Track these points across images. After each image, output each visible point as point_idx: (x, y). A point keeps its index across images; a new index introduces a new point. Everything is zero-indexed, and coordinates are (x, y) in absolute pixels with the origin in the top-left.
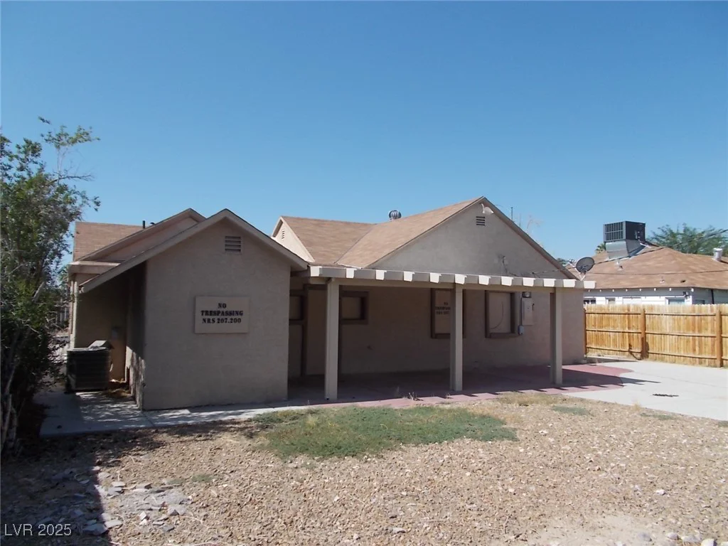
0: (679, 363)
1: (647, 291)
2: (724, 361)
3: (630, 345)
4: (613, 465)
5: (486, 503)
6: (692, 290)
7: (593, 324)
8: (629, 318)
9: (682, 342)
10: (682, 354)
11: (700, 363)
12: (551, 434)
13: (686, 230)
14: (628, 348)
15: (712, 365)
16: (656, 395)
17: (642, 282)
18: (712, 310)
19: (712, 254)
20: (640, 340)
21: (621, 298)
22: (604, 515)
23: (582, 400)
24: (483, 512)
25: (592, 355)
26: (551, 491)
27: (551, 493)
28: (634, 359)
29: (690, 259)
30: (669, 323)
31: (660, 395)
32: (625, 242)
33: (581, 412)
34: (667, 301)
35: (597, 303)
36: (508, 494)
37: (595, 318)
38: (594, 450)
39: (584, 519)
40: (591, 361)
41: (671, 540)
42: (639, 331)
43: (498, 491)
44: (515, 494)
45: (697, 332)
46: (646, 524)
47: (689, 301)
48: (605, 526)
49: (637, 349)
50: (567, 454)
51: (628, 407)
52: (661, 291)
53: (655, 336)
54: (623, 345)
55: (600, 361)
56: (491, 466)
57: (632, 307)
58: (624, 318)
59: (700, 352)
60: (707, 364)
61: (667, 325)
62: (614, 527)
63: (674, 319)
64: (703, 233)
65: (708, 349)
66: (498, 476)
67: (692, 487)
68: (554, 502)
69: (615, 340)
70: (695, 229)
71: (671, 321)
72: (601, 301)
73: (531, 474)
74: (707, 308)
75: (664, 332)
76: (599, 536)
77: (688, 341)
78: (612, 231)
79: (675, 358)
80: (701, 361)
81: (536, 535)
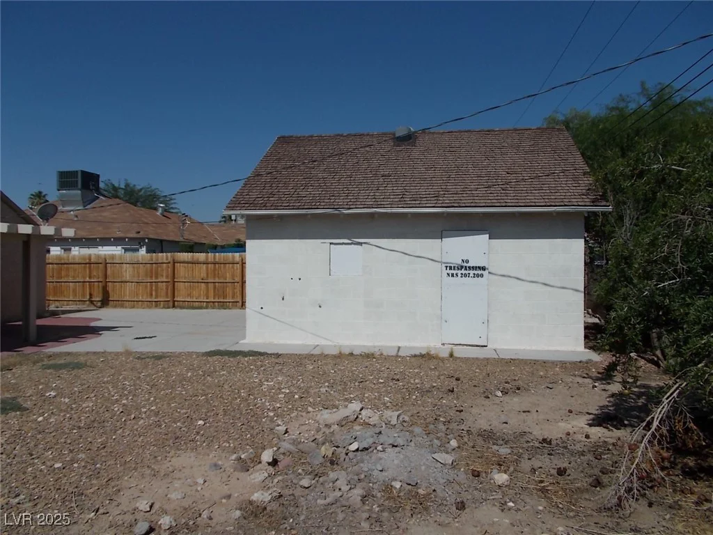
0: (138, 308)
1: (105, 241)
2: (176, 303)
3: (91, 295)
4: (144, 410)
5: (34, 489)
6: (147, 241)
7: (51, 275)
8: (90, 268)
9: (141, 288)
10: (140, 299)
11: (156, 306)
12: (60, 394)
13: (127, 185)
14: (88, 297)
15: (166, 306)
16: (137, 338)
17: (99, 232)
18: (167, 259)
19: (156, 209)
20: (101, 289)
21: (77, 248)
22: (168, 459)
23: (69, 354)
24: (38, 501)
25: (52, 308)
26: (103, 452)
27: (104, 454)
28: (95, 308)
29: (141, 212)
30: (129, 272)
31: (140, 338)
32: (79, 192)
33: (78, 366)
34: (123, 250)
35: (52, 253)
36: (56, 471)
37: (53, 269)
38: (117, 400)
39: (153, 469)
40: (54, 314)
41: (236, 462)
42: (100, 280)
43: (41, 471)
44: (64, 468)
45: (154, 278)
46: (209, 455)
47: (143, 251)
48: (175, 469)
49: (98, 298)
50: (93, 410)
51: (121, 354)
52: (117, 241)
53: (115, 284)
54: (84, 295)
55: (64, 312)
56: (13, 446)
57: (93, 257)
58: (85, 268)
59: (156, 297)
60: (162, 306)
61: (128, 272)
62: (184, 467)
63: (134, 268)
64: (141, 189)
65: (163, 293)
66: (32, 455)
67: (221, 412)
68: (112, 462)
69: (74, 291)
70: (134, 185)
71: (131, 269)
72: (55, 251)
73: (69, 442)
74: (162, 257)
75: (124, 279)
76: (176, 481)
77: (146, 287)
78: (66, 180)
79: (134, 304)
80: (157, 304)
81: (115, 503)
